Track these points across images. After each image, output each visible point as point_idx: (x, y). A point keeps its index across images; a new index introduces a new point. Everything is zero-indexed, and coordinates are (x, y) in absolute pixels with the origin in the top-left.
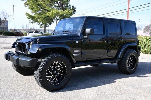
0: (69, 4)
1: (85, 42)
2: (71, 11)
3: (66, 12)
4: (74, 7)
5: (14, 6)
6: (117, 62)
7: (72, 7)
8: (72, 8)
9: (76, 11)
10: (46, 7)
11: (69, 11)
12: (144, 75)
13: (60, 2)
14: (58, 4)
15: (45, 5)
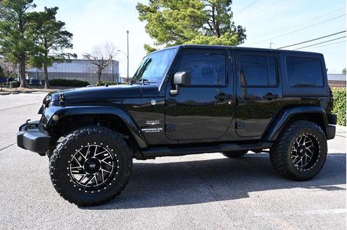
0: (231, 23)
1: (173, 103)
2: (233, 37)
3: (222, 40)
4: (243, 28)
5: (128, 32)
6: (268, 150)
7: (237, 29)
8: (239, 31)
9: (245, 36)
10: (182, 32)
11: (229, 37)
12: (336, 186)
13: (212, 19)
14: (208, 23)
15: (179, 27)
